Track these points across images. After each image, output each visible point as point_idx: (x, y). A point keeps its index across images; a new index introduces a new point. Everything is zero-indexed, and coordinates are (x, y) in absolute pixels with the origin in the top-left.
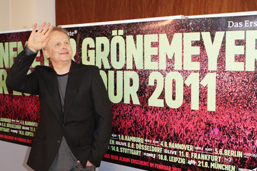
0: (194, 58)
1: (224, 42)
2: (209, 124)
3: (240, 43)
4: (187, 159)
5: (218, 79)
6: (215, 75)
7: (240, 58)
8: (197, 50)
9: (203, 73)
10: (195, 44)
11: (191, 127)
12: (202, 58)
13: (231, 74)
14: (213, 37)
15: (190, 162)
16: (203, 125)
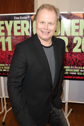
0: (2, 31)
1: (13, 25)
2: (9, 56)
3: (19, 25)
4: (3, 69)
5: (12, 39)
6: (10, 37)
7: (19, 31)
8: (3, 28)
9: (6, 36)
10: (2, 25)
11: (3, 57)
12: (5, 31)
13: (16, 37)
14: (9, 23)
15: (4, 70)
16: (7, 56)
